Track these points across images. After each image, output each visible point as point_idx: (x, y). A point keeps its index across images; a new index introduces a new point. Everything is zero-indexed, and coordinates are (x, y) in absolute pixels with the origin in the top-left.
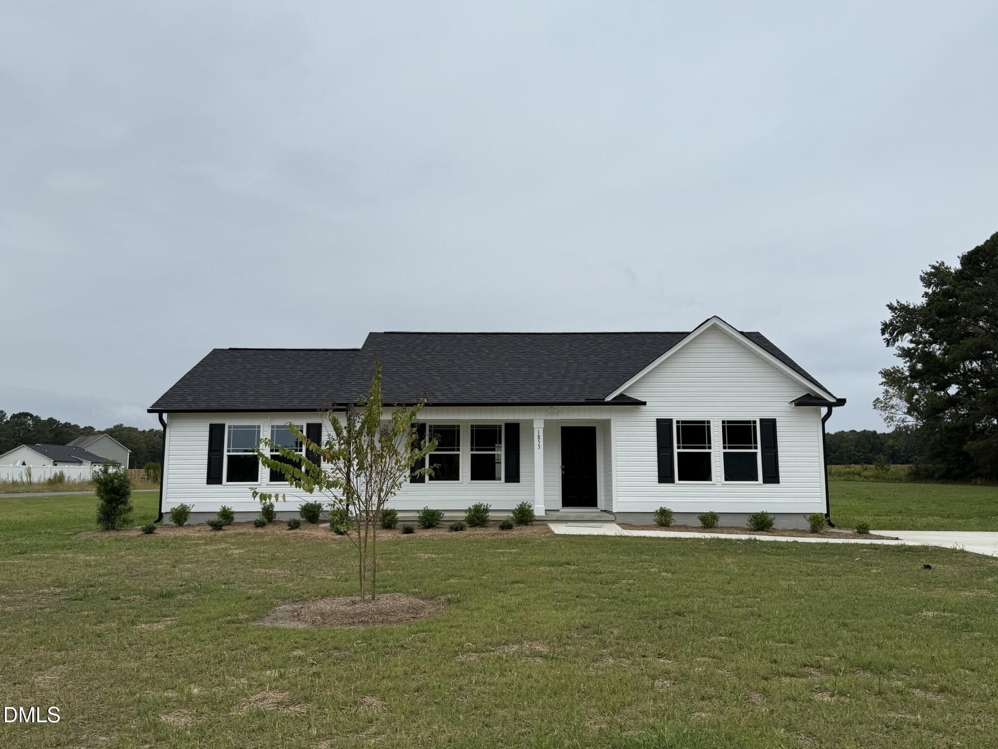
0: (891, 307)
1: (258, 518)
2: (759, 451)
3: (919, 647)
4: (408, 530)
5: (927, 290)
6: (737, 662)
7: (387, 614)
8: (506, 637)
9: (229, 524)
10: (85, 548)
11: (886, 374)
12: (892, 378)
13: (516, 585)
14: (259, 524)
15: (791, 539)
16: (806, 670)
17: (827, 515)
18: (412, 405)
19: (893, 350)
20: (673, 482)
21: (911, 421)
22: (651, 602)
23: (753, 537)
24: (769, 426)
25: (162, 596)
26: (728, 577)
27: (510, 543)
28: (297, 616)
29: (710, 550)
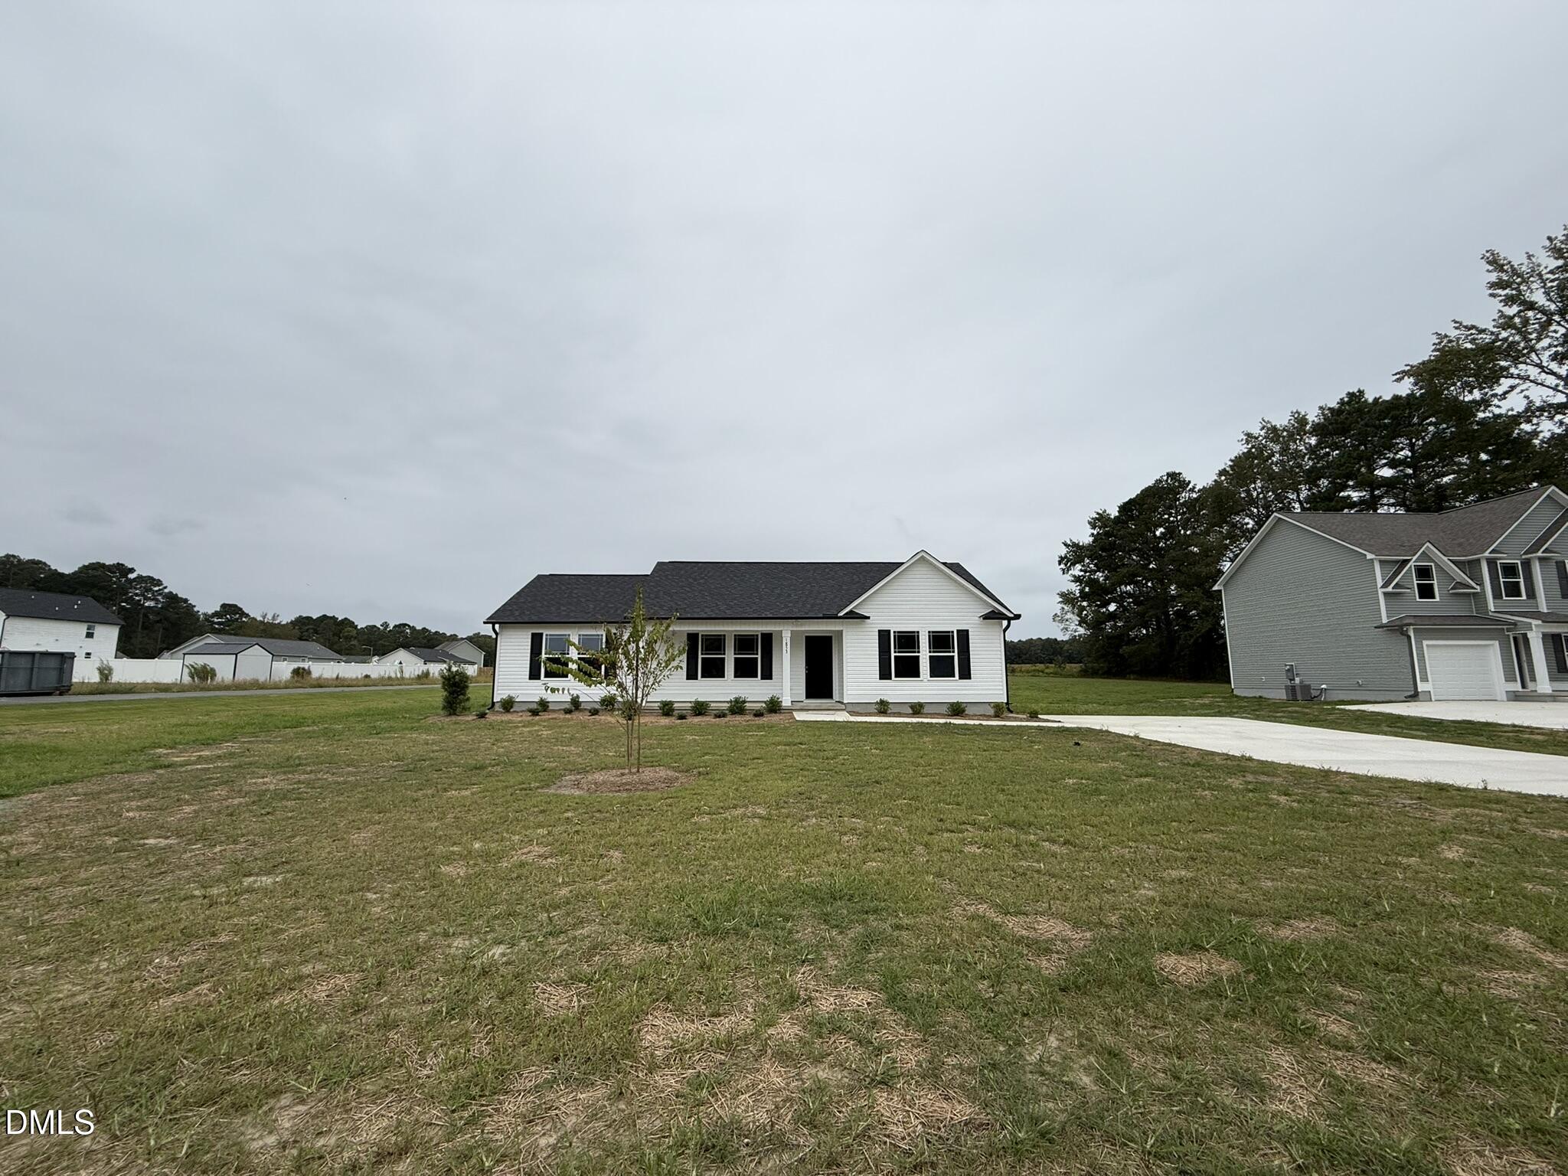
0: (1066, 544)
1: (568, 707)
2: (956, 654)
3: (1056, 808)
4: (682, 717)
5: (1093, 531)
6: (912, 820)
7: (648, 784)
8: (735, 802)
9: (545, 711)
10: (427, 730)
11: (1062, 595)
12: (1067, 598)
13: (756, 761)
14: (568, 711)
15: (977, 722)
16: (963, 827)
17: (1007, 703)
18: (667, 619)
19: (1068, 577)
20: (891, 679)
21: (1081, 631)
22: (858, 773)
23: (948, 721)
24: (964, 635)
25: (476, 768)
26: (922, 753)
27: (760, 728)
28: (577, 785)
29: (914, 731)
